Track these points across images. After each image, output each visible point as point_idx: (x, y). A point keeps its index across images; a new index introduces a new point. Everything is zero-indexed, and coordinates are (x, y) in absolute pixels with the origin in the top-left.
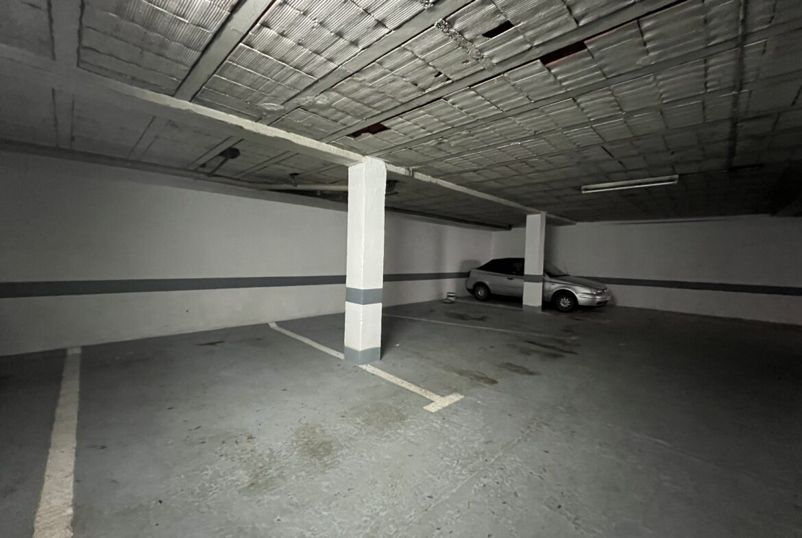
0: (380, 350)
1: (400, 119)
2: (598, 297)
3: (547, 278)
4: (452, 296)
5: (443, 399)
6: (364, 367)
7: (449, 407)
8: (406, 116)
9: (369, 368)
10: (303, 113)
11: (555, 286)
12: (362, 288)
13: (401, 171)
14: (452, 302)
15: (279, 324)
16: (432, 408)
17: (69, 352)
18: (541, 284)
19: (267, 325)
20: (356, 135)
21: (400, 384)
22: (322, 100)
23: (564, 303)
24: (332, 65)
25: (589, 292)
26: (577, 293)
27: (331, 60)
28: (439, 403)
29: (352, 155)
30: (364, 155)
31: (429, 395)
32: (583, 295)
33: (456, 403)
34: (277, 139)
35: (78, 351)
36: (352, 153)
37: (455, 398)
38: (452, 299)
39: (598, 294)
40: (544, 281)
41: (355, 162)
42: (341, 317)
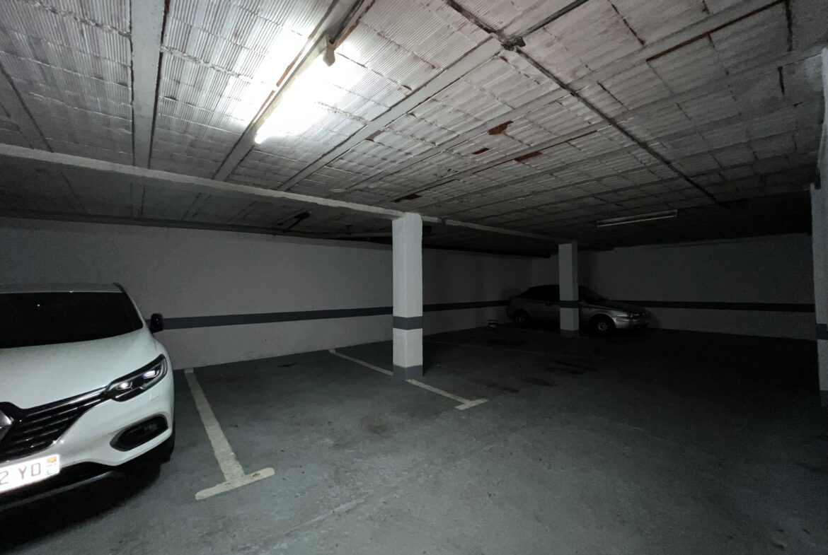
0: (422, 368)
1: (428, 191)
2: (634, 320)
3: (583, 303)
4: (493, 324)
5: (471, 402)
6: (409, 381)
7: (475, 407)
8: (432, 189)
9: (414, 382)
10: (359, 192)
11: (592, 311)
12: (406, 316)
13: (435, 220)
14: (493, 329)
15: (337, 350)
16: (461, 407)
17: (186, 372)
18: (577, 309)
19: (326, 352)
20: (397, 201)
21: (438, 393)
22: (371, 186)
23: (602, 327)
24: (380, 171)
25: (625, 315)
26: (614, 317)
27: (379, 169)
28: (467, 404)
29: (395, 212)
30: (404, 211)
31: (459, 400)
32: (619, 318)
33: (481, 405)
34: (340, 208)
35: (192, 371)
36: (394, 211)
37: (481, 401)
38: (493, 326)
39: (634, 318)
40: (580, 307)
41: (397, 217)
42: (389, 344)
